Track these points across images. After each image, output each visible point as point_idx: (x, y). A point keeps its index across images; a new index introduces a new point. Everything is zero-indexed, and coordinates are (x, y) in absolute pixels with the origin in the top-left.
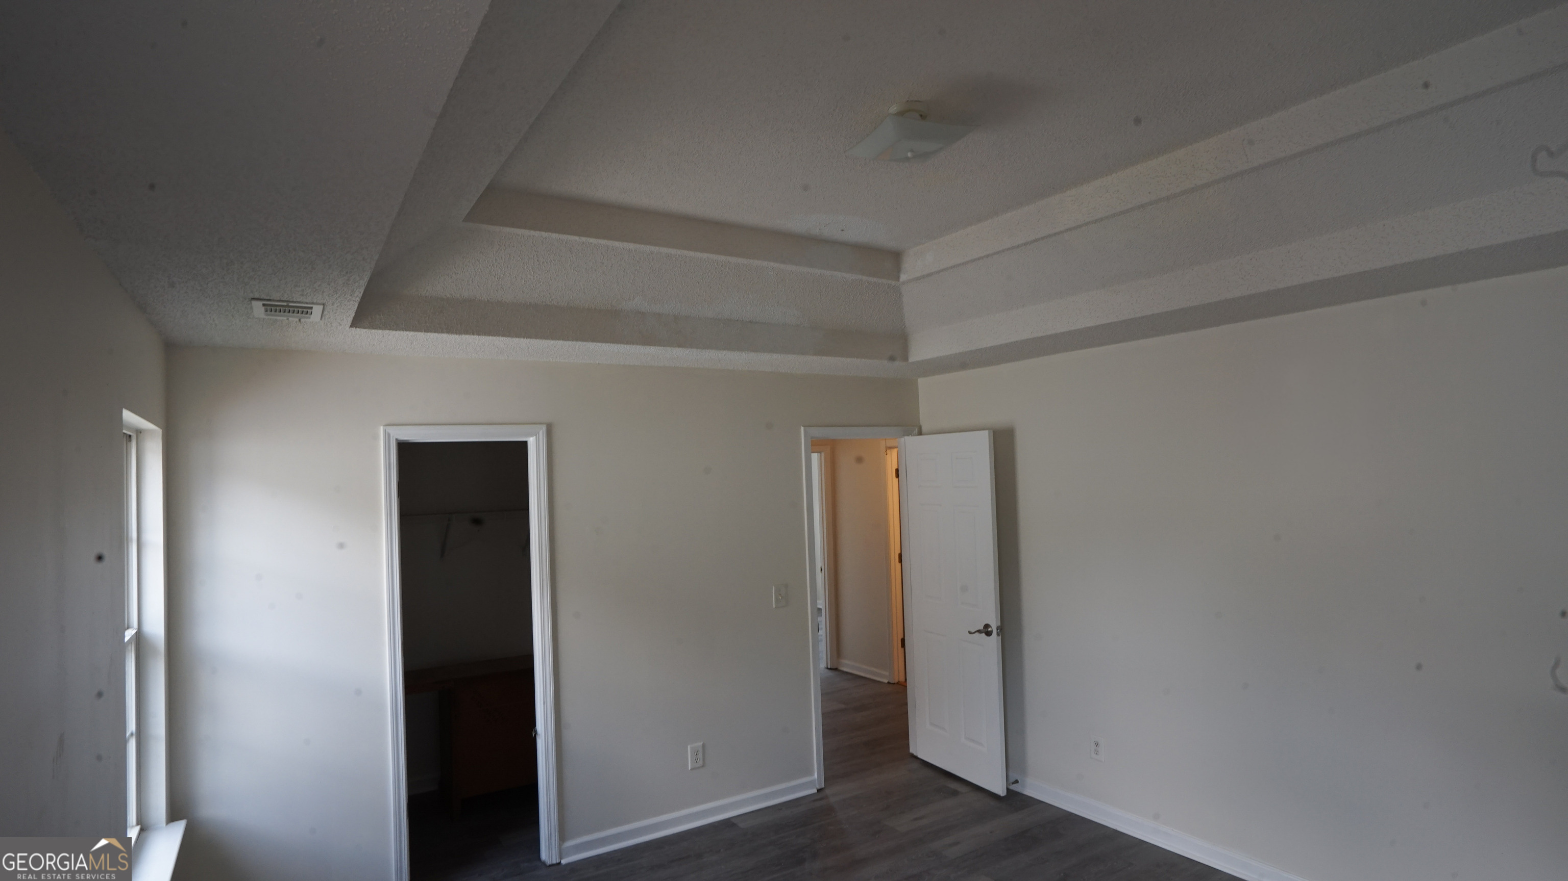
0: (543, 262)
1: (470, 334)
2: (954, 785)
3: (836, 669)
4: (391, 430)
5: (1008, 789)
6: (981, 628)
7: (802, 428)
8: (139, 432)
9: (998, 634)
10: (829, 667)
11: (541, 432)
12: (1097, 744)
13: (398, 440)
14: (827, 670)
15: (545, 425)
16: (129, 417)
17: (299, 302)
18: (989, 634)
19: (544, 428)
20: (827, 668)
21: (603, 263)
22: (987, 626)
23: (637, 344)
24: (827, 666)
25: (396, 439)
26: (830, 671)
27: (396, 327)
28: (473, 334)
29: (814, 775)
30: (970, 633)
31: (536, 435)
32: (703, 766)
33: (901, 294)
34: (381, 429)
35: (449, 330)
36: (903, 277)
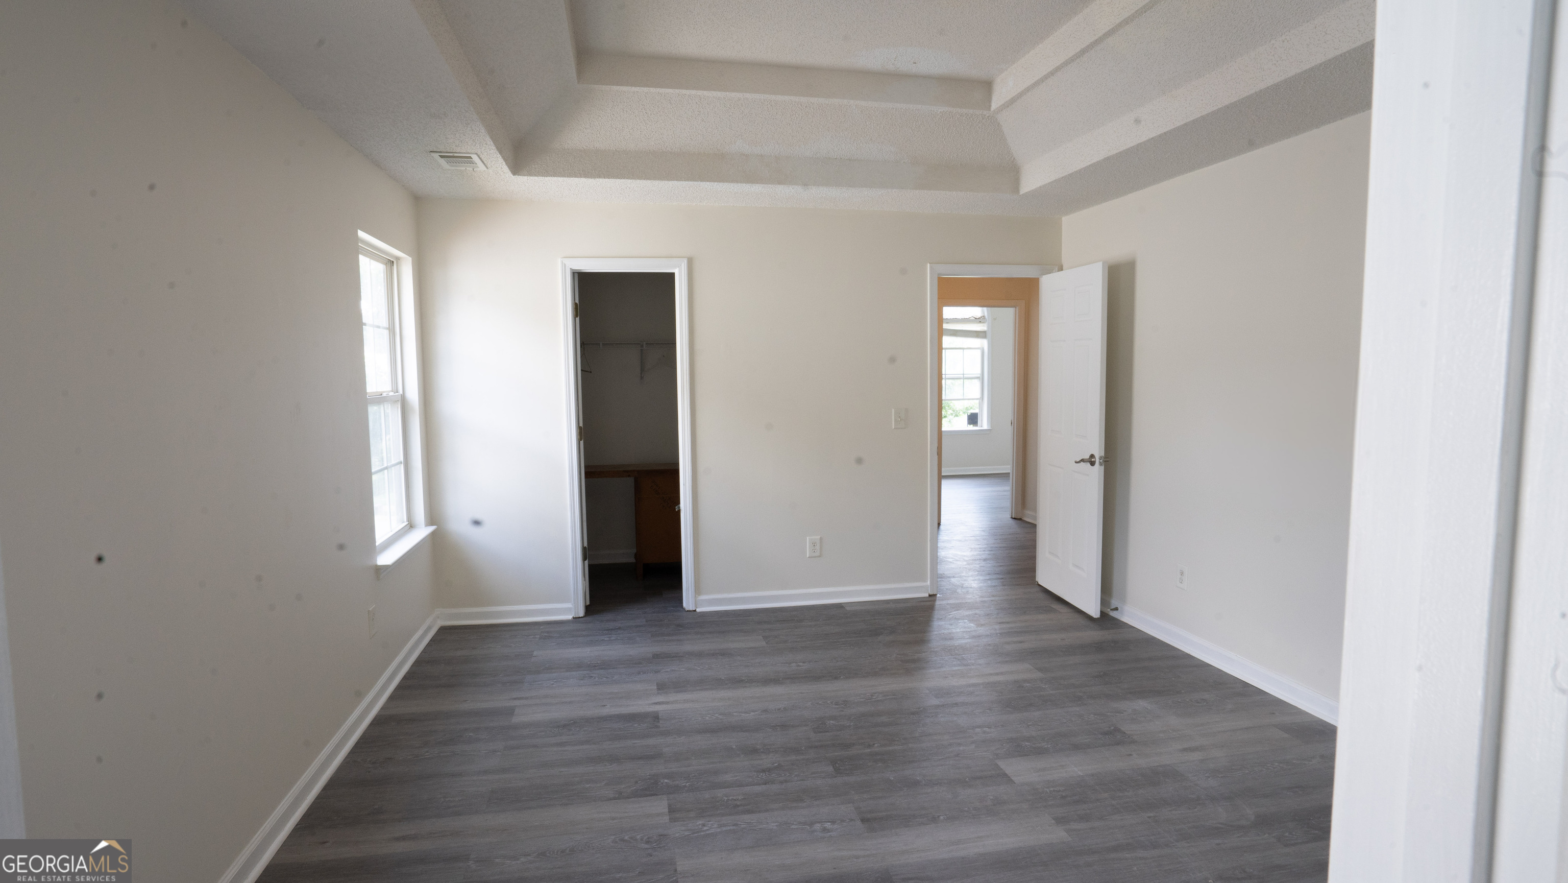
0: (651, 114)
1: (602, 178)
2: (1056, 606)
3: (1020, 519)
4: (566, 261)
5: (1102, 612)
6: (1087, 457)
7: (929, 264)
8: (398, 259)
9: (1101, 464)
10: (1013, 517)
11: (683, 264)
12: (1182, 573)
13: (573, 270)
14: (1011, 519)
15: (686, 259)
16: (361, 234)
17: (459, 153)
18: (1093, 464)
19: (686, 261)
20: (1012, 518)
21: (700, 112)
22: (1092, 456)
23: (741, 182)
24: (1012, 516)
25: (571, 269)
26: (1016, 521)
27: (546, 173)
28: (604, 178)
29: (927, 582)
30: (1076, 463)
31: (679, 267)
32: (819, 556)
33: (999, 124)
34: (559, 261)
35: (586, 174)
36: (994, 105)
